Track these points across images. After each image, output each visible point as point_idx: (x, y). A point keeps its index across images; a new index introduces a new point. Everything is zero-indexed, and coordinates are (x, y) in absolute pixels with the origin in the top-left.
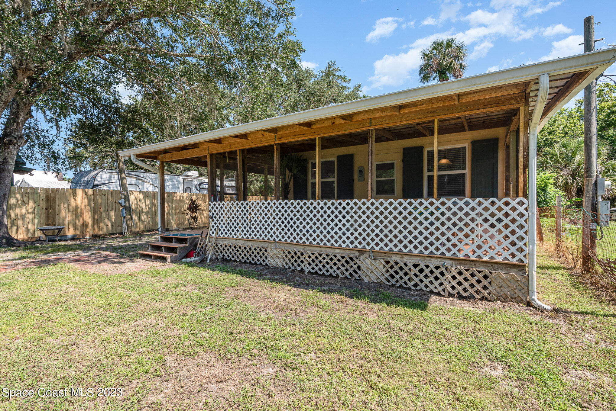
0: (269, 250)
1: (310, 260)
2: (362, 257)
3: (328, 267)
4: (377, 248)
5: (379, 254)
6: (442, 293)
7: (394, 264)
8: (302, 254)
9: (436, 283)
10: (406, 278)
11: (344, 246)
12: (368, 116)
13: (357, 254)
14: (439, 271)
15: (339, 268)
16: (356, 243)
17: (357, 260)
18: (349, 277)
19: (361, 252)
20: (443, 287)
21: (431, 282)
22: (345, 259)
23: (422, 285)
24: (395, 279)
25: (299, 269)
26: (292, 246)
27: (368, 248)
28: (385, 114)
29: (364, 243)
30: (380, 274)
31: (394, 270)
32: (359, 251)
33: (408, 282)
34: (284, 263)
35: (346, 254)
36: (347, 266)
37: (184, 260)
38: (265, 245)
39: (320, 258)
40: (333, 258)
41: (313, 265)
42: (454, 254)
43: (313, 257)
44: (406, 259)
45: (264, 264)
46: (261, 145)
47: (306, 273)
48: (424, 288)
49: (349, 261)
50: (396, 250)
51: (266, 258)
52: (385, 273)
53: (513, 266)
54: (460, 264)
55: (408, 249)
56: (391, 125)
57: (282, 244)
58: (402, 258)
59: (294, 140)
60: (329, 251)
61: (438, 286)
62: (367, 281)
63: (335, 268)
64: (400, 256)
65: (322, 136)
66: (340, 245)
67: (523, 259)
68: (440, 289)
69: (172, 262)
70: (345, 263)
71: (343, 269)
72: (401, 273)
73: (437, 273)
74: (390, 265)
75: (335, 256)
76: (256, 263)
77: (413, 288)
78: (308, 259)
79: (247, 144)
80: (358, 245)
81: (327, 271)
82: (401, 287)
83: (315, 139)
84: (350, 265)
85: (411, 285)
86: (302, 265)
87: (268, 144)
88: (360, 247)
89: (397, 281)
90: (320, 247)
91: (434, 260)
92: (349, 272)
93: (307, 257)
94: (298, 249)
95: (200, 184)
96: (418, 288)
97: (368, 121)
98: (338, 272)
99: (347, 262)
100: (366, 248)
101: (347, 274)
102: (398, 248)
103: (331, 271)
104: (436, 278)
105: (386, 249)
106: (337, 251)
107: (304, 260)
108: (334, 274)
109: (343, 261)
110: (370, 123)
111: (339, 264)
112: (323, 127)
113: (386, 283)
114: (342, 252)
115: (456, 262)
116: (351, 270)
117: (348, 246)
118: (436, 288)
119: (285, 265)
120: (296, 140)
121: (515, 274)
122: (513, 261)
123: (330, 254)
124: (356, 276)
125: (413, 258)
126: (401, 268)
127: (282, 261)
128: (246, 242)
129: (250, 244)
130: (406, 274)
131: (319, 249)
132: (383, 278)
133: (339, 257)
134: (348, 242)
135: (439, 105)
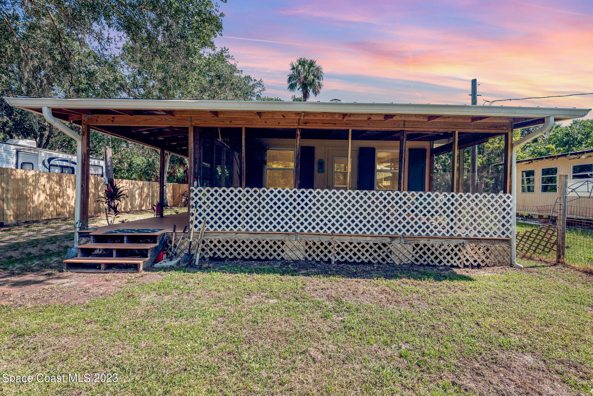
0: (287, 243)
1: (339, 250)
2: (394, 242)
3: (359, 254)
4: (408, 234)
5: (409, 239)
6: (460, 266)
7: (423, 246)
8: (330, 244)
9: (456, 258)
10: (432, 257)
11: (376, 233)
12: (403, 118)
13: (389, 240)
14: (458, 248)
15: (371, 255)
16: (388, 230)
17: (389, 246)
18: (381, 262)
19: (393, 238)
20: (460, 261)
21: (452, 258)
22: (377, 246)
23: (445, 261)
24: (423, 259)
25: (326, 259)
26: (318, 236)
27: (400, 234)
28: (418, 119)
29: (396, 230)
30: (411, 256)
31: (422, 251)
32: (390, 237)
33: (434, 260)
34: (307, 255)
35: (378, 241)
36: (380, 252)
37: (157, 265)
38: (282, 238)
39: (351, 247)
40: (365, 245)
41: (343, 254)
42: (467, 235)
43: (343, 246)
44: (432, 241)
45: (278, 258)
46: (279, 127)
47: (333, 263)
48: (447, 264)
49: (382, 247)
50: (424, 234)
51: (283, 251)
52: (414, 255)
53: (503, 241)
54: (471, 242)
55: (433, 233)
56: (423, 130)
57: (305, 236)
58: (429, 240)
59: (323, 128)
60: (360, 239)
61: (457, 261)
62: (398, 264)
63: (367, 255)
64: (427, 239)
65: (355, 128)
66: (372, 233)
67: (509, 235)
68: (458, 262)
69: (145, 269)
70: (377, 249)
71: (375, 255)
72: (429, 253)
73: (456, 250)
74: (419, 247)
75: (367, 244)
76: (267, 259)
77: (438, 264)
78: (336, 248)
79: (259, 124)
80: (390, 232)
81: (359, 258)
82: (428, 265)
83: (348, 130)
84: (382, 251)
85: (436, 262)
86: (330, 256)
87: (288, 127)
88: (392, 233)
89: (425, 261)
90: (351, 236)
91: (453, 240)
92: (381, 257)
93: (335, 246)
94: (325, 240)
95: (50, 160)
96: (442, 264)
97: (402, 123)
98: (371, 258)
99: (380, 248)
100: (398, 234)
101: (379, 259)
102: (426, 233)
103: (363, 258)
104: (456, 255)
105: (416, 234)
106: (369, 239)
107: (332, 250)
108: (366, 261)
109: (375, 247)
110: (404, 125)
111: (371, 251)
112: (357, 121)
113: (416, 263)
114: (374, 239)
115: (468, 241)
116: (383, 255)
117: (380, 233)
118: (455, 262)
119: (308, 257)
120: (326, 128)
121: (505, 245)
122: (504, 237)
123: (362, 242)
124: (388, 260)
125: (437, 240)
126: (429, 249)
127: (304, 253)
128: (253, 235)
129: (260, 237)
130: (432, 254)
131: (350, 238)
132: (413, 259)
133: (371, 244)
134: (380, 230)
135: (460, 120)
